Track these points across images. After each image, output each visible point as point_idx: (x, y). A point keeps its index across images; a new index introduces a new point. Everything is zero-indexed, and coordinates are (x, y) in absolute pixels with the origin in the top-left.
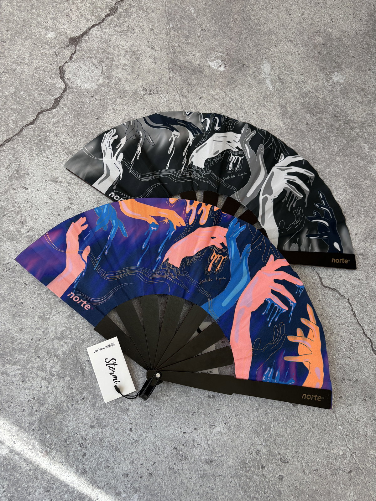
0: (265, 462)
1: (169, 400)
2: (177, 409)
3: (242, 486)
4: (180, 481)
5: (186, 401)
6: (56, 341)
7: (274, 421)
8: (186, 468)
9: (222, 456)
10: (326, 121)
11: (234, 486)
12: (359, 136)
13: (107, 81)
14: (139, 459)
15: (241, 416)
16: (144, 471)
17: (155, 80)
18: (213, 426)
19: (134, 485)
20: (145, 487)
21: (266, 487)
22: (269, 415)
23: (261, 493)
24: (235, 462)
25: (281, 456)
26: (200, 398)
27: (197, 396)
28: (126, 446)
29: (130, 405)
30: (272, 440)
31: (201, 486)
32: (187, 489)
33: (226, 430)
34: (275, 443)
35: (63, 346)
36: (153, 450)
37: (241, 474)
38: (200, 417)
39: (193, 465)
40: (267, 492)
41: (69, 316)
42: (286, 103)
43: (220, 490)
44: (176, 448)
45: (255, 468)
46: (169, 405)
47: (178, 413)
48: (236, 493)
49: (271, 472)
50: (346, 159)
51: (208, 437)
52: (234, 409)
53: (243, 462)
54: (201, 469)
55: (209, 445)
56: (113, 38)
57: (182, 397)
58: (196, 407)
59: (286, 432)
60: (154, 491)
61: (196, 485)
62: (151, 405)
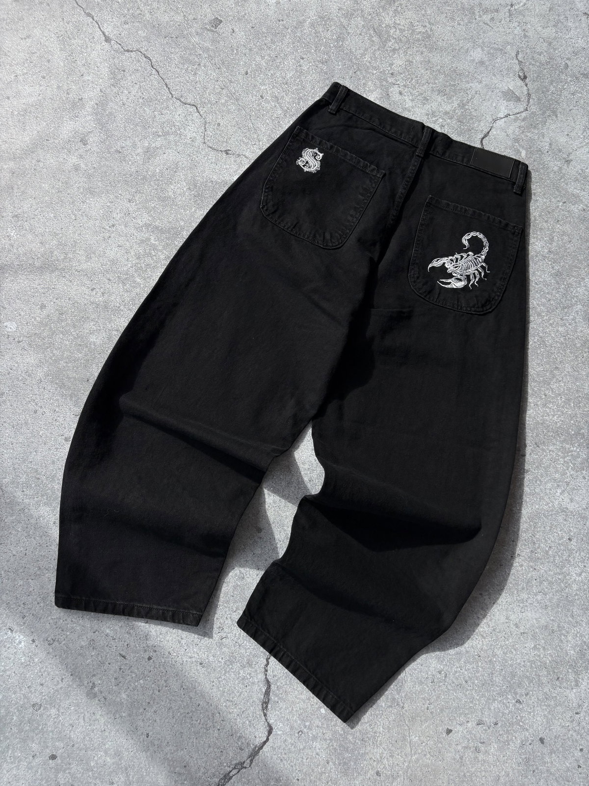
6: (397, 48)
35: (392, 45)
41: (392, 65)
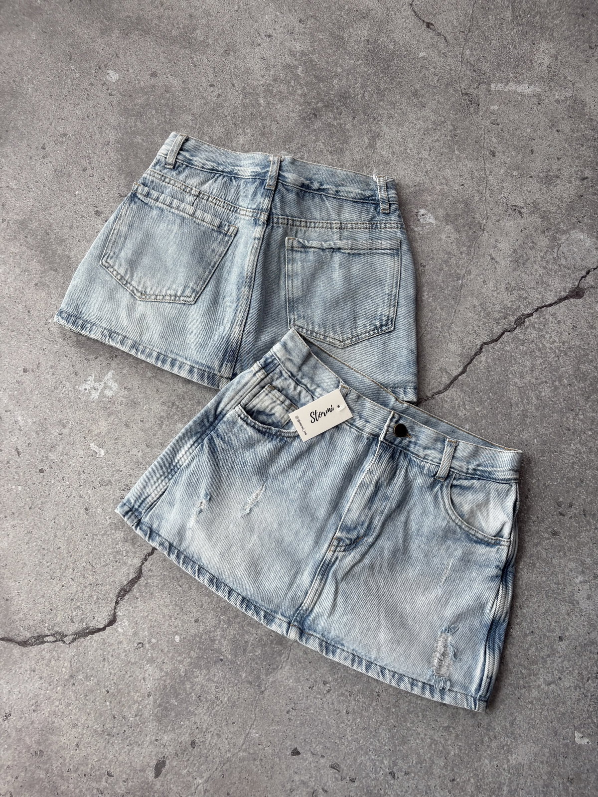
10: (331, 113)
12: (301, 85)
13: (557, 235)
17: (505, 220)
42: (366, 148)
50: (331, 67)
56: (533, 284)
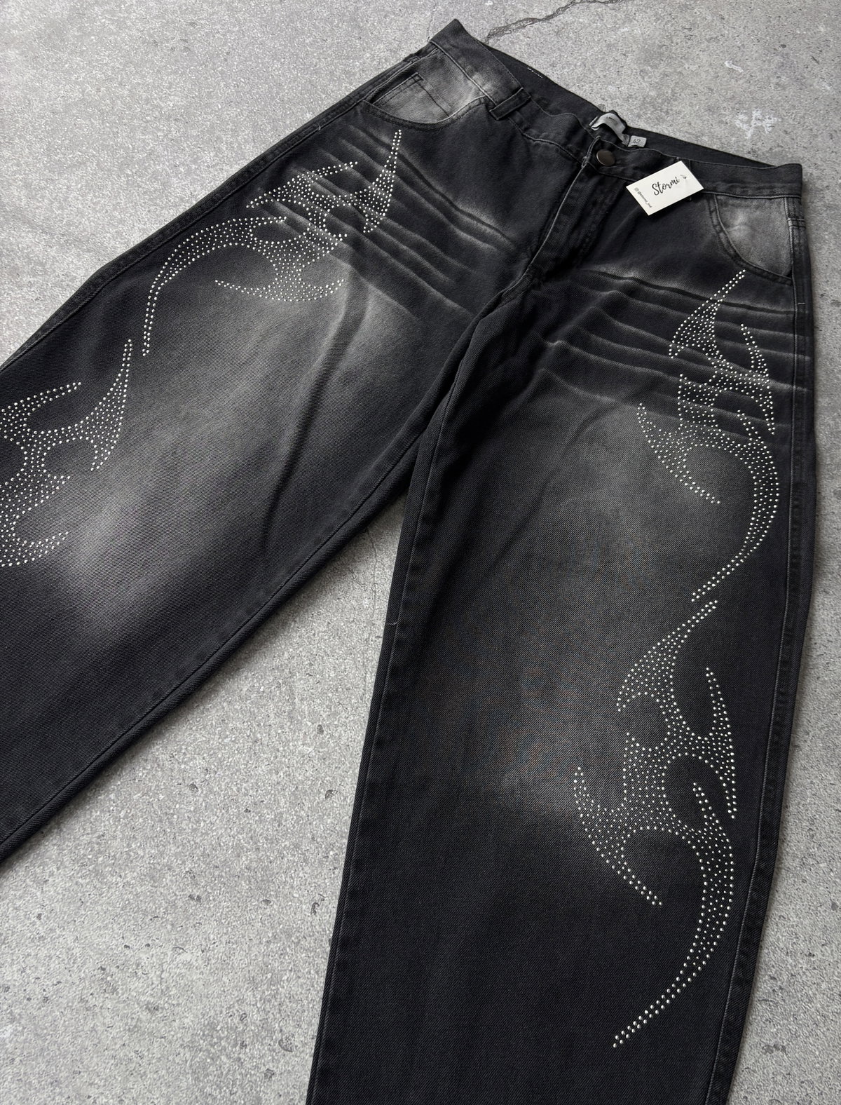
0: (250, 1037)
1: (121, 884)
2: (129, 902)
3: (194, 1067)
4: (92, 1025)
5: (149, 893)
7: (291, 971)
8: (109, 1006)
9: (178, 1005)
11: (180, 1062)
14: (36, 968)
15: (234, 946)
16: (38, 990)
18: (180, 948)
19: (13, 1008)
20: (30, 1017)
21: (238, 1083)
22: (287, 958)
23: (225, 1091)
24: (197, 1022)
25: (282, 1035)
26: (175, 895)
27: (171, 891)
28: (22, 941)
29: (52, 874)
30: (276, 1004)
31: (124, 1045)
32: (99, 1043)
33: (200, 962)
34: (280, 1010)
36: (64, 960)
37: (200, 1045)
38: (162, 926)
39: (123, 1005)
40: (236, 1092)
43: (154, 1061)
44: (103, 969)
45: (229, 1043)
46: (117, 893)
47: (128, 910)
48: (181, 1077)
49: (254, 1057)
51: (165, 966)
52: (228, 931)
53: (211, 1026)
54: (134, 1016)
55: (162, 979)
57: (145, 884)
58: (161, 909)
59: (307, 997)
60: (43, 1029)
61: (116, 1041)
62: (87, 884)
